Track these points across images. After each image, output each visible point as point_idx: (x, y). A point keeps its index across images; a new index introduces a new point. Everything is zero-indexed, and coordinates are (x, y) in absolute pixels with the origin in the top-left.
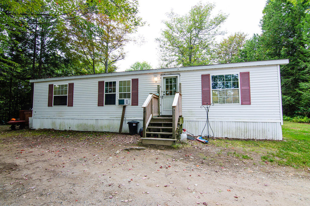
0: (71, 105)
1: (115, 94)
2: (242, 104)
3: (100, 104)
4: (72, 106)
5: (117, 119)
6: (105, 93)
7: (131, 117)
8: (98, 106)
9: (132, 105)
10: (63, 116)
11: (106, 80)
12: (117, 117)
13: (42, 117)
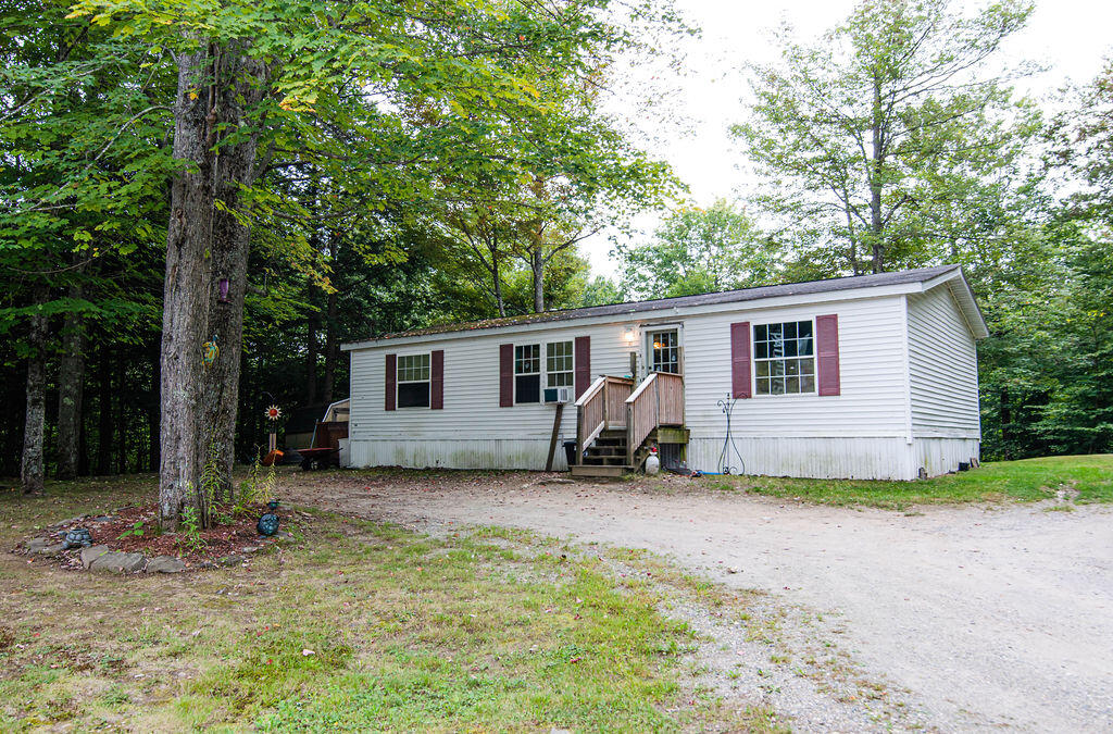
0: (438, 405)
1: (539, 376)
2: (820, 395)
3: (505, 402)
4: (442, 408)
6: (515, 375)
8: (501, 406)
10: (420, 433)
11: (517, 342)
12: (542, 434)
13: (373, 438)
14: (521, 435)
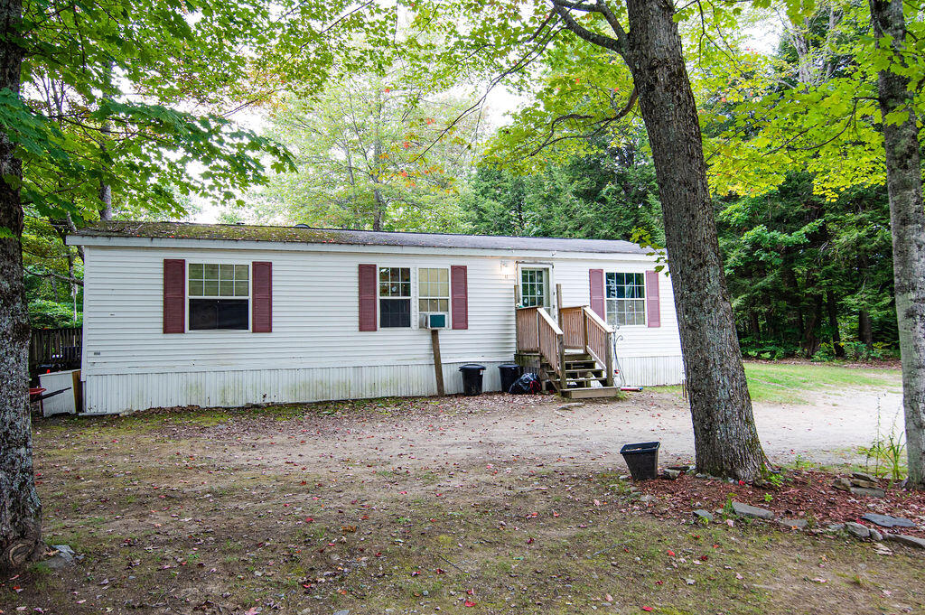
0: (265, 326)
1: (409, 300)
3: (366, 325)
4: (270, 331)
5: (416, 362)
6: (379, 297)
7: (452, 356)
8: (361, 330)
9: (453, 328)
10: (233, 362)
11: (384, 264)
12: (415, 359)
13: (138, 371)
14: (389, 361)
